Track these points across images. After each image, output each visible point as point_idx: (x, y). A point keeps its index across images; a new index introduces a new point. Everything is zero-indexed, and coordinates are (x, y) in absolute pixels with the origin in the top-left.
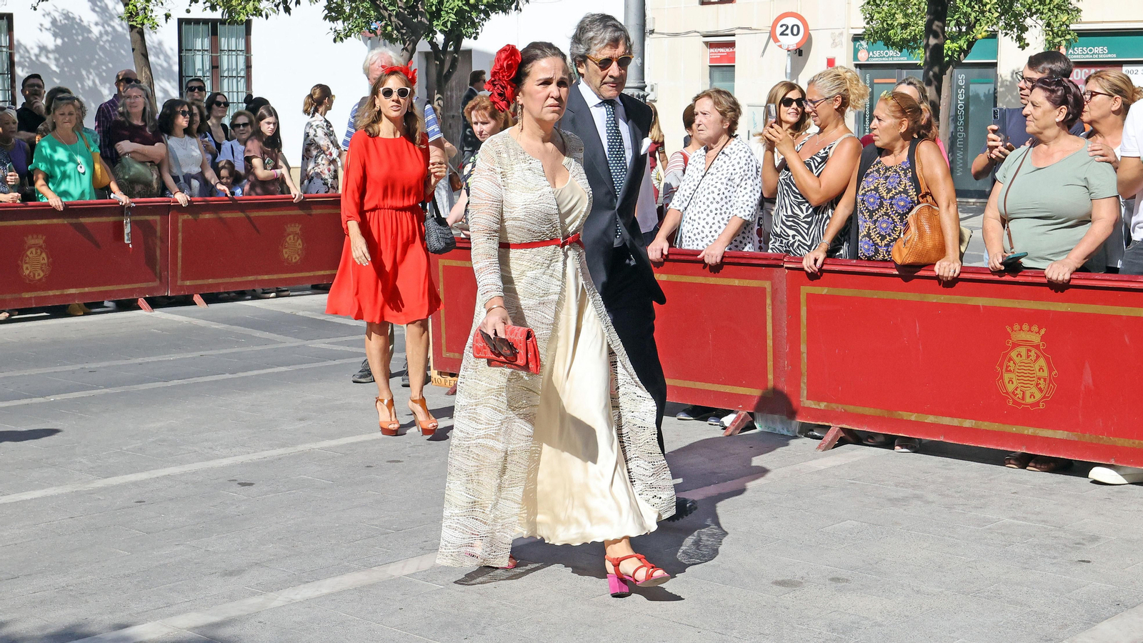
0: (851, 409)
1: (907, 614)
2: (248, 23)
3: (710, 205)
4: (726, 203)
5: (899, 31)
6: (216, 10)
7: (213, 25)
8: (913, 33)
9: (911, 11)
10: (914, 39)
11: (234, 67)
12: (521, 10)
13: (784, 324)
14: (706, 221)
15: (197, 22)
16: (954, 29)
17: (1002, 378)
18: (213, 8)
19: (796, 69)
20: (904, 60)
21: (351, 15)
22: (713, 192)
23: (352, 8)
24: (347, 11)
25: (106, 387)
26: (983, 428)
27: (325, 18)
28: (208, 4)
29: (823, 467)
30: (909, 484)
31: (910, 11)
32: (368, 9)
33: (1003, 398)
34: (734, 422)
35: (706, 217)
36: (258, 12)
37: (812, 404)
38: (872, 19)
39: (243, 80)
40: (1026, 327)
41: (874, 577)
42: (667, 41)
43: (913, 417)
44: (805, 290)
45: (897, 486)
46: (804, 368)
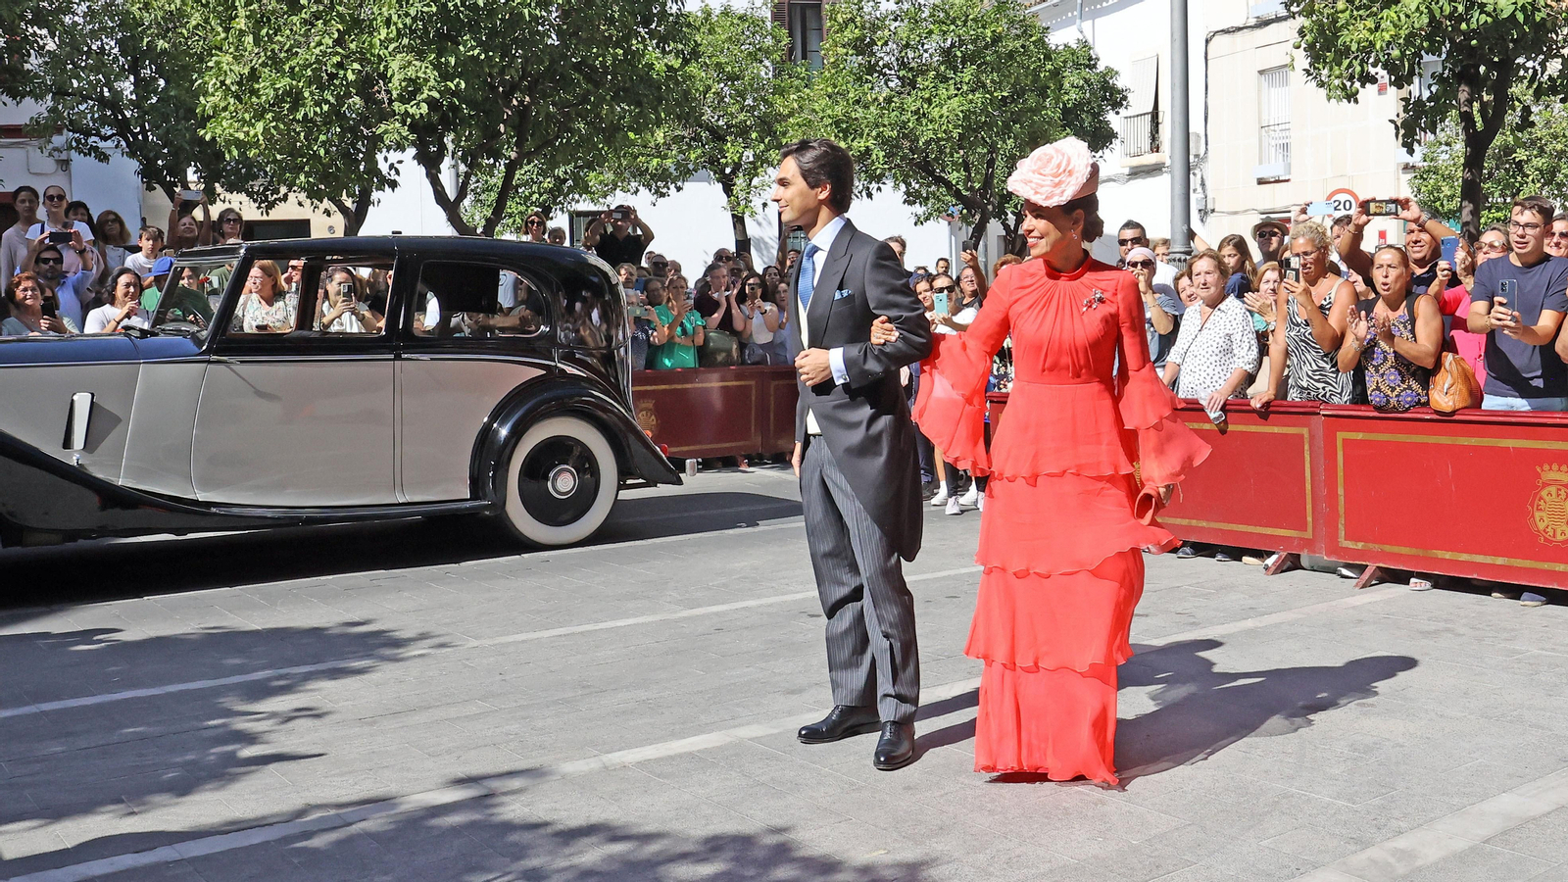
0: (1388, 548)
1: (1429, 735)
3: (1210, 358)
13: (1322, 469)
14: (1206, 373)
17: (1533, 516)
24: (925, 195)
26: (1515, 565)
27: (905, 203)
29: (1361, 604)
30: (1442, 619)
31: (1456, 184)
32: (944, 194)
33: (1533, 536)
34: (1276, 562)
37: (1350, 545)
40: (1555, 467)
42: (1227, 219)
43: (1448, 555)
44: (1341, 436)
45: (1430, 620)
46: (1342, 510)
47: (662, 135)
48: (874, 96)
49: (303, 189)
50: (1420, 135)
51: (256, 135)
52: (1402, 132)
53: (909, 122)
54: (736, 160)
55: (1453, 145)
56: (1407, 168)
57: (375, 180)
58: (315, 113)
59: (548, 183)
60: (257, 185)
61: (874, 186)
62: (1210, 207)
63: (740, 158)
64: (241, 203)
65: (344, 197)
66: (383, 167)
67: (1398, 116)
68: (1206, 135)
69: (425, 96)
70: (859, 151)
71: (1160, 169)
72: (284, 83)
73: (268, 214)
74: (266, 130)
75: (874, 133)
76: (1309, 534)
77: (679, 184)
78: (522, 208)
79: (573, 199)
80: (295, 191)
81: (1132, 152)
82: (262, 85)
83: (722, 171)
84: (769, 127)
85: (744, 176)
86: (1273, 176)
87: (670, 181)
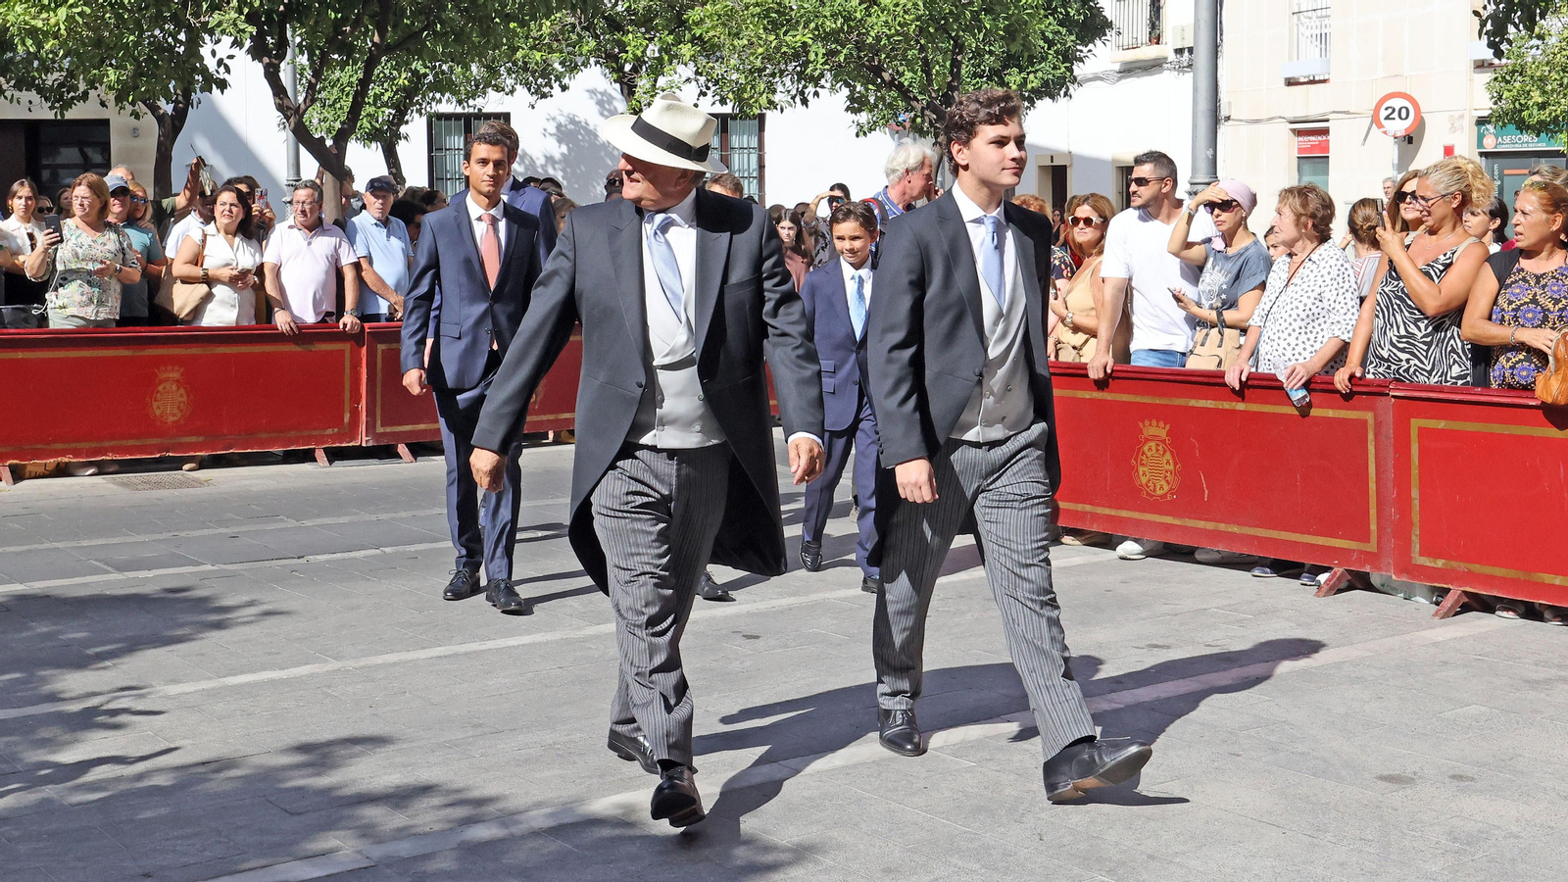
0: (1476, 568)
1: (1553, 824)
2: (761, 118)
3: (1293, 322)
4: (1313, 321)
5: (1535, 112)
6: (726, 104)
8: (1554, 114)
9: (1550, 88)
10: (1555, 121)
11: (746, 167)
12: (1071, 97)
13: (1391, 463)
14: (1286, 342)
18: (723, 101)
19: (1405, 159)
20: (1542, 147)
21: (876, 106)
22: (1297, 308)
23: (877, 99)
24: (872, 101)
27: (847, 110)
28: (718, 98)
29: (1441, 639)
30: (1553, 663)
32: (895, 99)
34: (1329, 580)
35: (1287, 337)
36: (772, 104)
37: (1426, 562)
38: (1500, 98)
39: (755, 181)
41: (1508, 776)
42: (1246, 129)
43: (1558, 580)
44: (1416, 424)
45: (1536, 665)
46: (1416, 517)
47: (548, 23)
49: (110, 88)
50: (1512, 33)
51: (57, 24)
52: (1489, 27)
53: (855, 12)
54: (639, 53)
55: (1547, 38)
56: (1481, 65)
57: (200, 77)
59: (403, 80)
60: (51, 79)
61: (811, 89)
62: (1225, 113)
63: (644, 52)
64: (30, 102)
66: (211, 63)
67: (1485, 8)
70: (794, 48)
71: (1160, 66)
73: (63, 114)
74: (70, 19)
75: (812, 25)
76: (1372, 546)
77: (566, 81)
78: (371, 109)
79: (433, 99)
80: (96, 88)
81: (1125, 43)
83: (620, 69)
84: (680, 14)
85: (648, 75)
86: (1306, 74)
87: (553, 78)
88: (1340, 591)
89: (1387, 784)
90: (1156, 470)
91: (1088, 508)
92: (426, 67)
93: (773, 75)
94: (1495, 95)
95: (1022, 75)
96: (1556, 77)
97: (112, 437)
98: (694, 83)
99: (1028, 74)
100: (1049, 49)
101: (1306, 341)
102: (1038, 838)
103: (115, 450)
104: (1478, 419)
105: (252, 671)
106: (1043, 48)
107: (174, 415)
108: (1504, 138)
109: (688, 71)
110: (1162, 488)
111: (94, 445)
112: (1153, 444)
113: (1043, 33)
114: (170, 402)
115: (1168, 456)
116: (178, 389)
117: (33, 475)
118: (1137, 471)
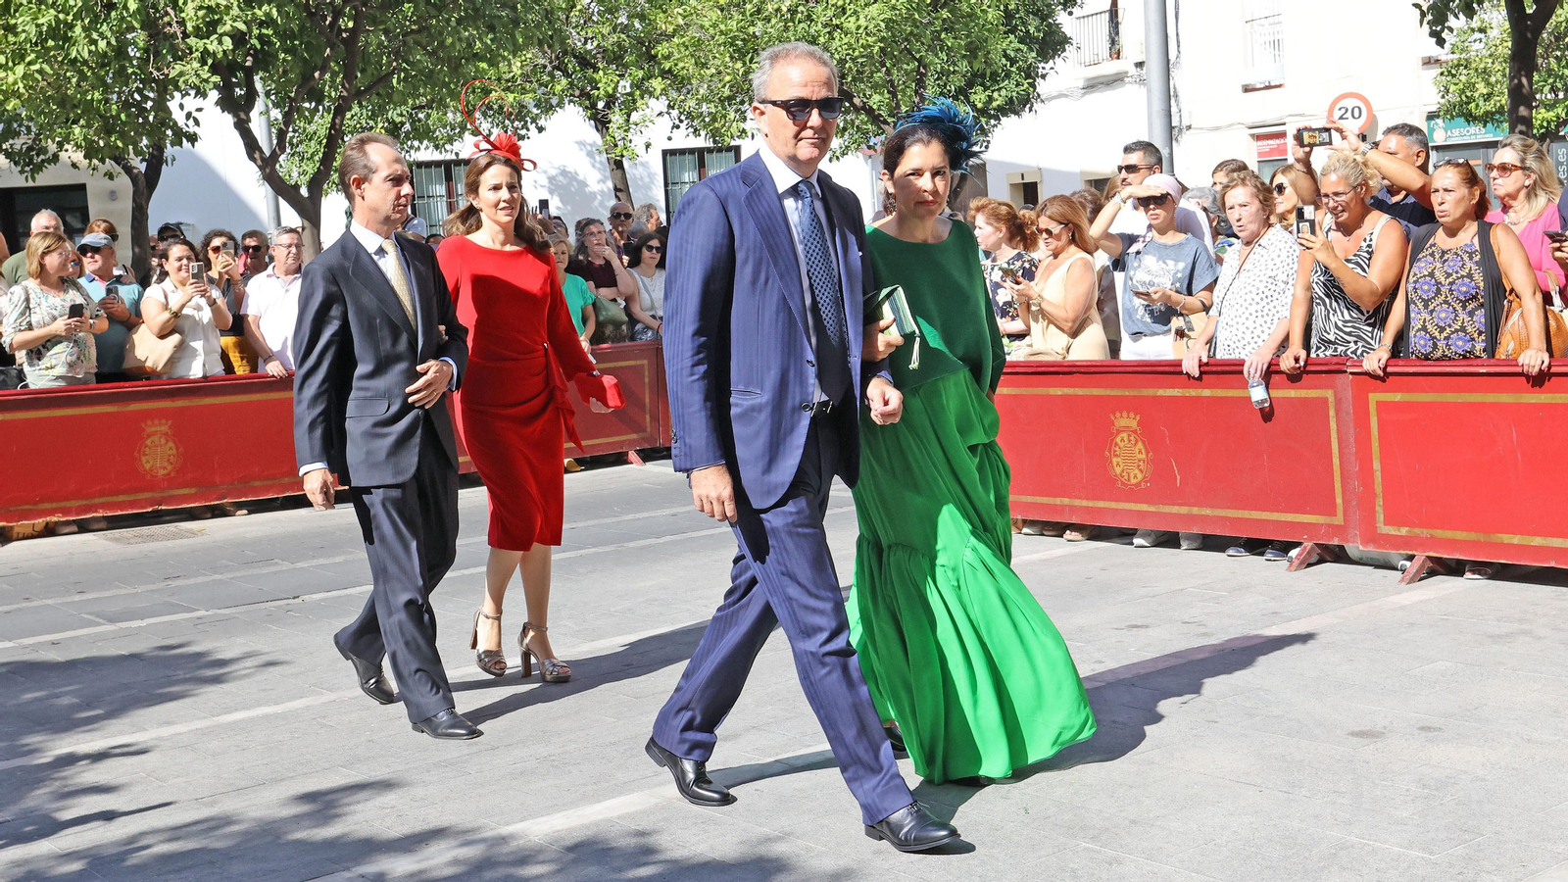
0: (1440, 533)
1: (1516, 765)
2: (737, 149)
3: (1249, 306)
5: (1481, 103)
6: (700, 135)
7: (700, 154)
8: (1498, 104)
10: (1501, 109)
12: (1034, 112)
13: (1352, 440)
14: (1245, 325)
15: (682, 152)
16: (1549, 96)
18: (696, 133)
20: (1490, 138)
21: (845, 129)
22: (1251, 292)
23: (845, 120)
25: (595, 547)
28: (691, 130)
29: (1407, 603)
31: (1493, 79)
32: (865, 123)
34: (1299, 555)
35: (1245, 321)
36: (743, 132)
37: (1391, 530)
38: (1447, 92)
41: (1473, 724)
42: (1206, 136)
43: (1516, 540)
44: (1374, 398)
45: (1499, 621)
46: (1378, 488)
47: (519, 64)
48: (776, 6)
49: (78, 146)
50: (1452, 22)
51: (15, 83)
52: (1430, 17)
54: (611, 92)
55: (1488, 31)
56: (1429, 62)
57: (169, 132)
58: (90, 52)
60: (18, 143)
62: (1185, 123)
63: (615, 89)
65: (132, 155)
66: (179, 117)
68: (1177, 35)
69: (227, 28)
71: (1122, 80)
72: (48, 17)
73: (34, 179)
74: (25, 77)
76: (1339, 520)
77: (541, 122)
79: (412, 147)
80: (67, 151)
81: (1087, 60)
82: (20, 20)
83: (593, 106)
84: (649, 49)
85: (621, 110)
86: (1261, 81)
87: (529, 120)
88: (1310, 565)
89: (1359, 739)
90: (1129, 460)
91: (1066, 501)
92: (402, 115)
93: (742, 102)
94: (1442, 89)
95: (987, 93)
96: (1499, 68)
97: (102, 494)
98: (666, 116)
99: (993, 92)
100: (1011, 66)
101: (1263, 324)
102: (1024, 812)
103: (105, 506)
104: (1432, 389)
105: (245, 708)
106: (1006, 66)
107: (165, 468)
108: (1453, 131)
109: (661, 105)
110: (1136, 476)
111: (84, 502)
112: (1125, 435)
113: (1004, 51)
114: (158, 455)
115: (1140, 445)
116: (167, 441)
117: (21, 536)
118: (1111, 462)
